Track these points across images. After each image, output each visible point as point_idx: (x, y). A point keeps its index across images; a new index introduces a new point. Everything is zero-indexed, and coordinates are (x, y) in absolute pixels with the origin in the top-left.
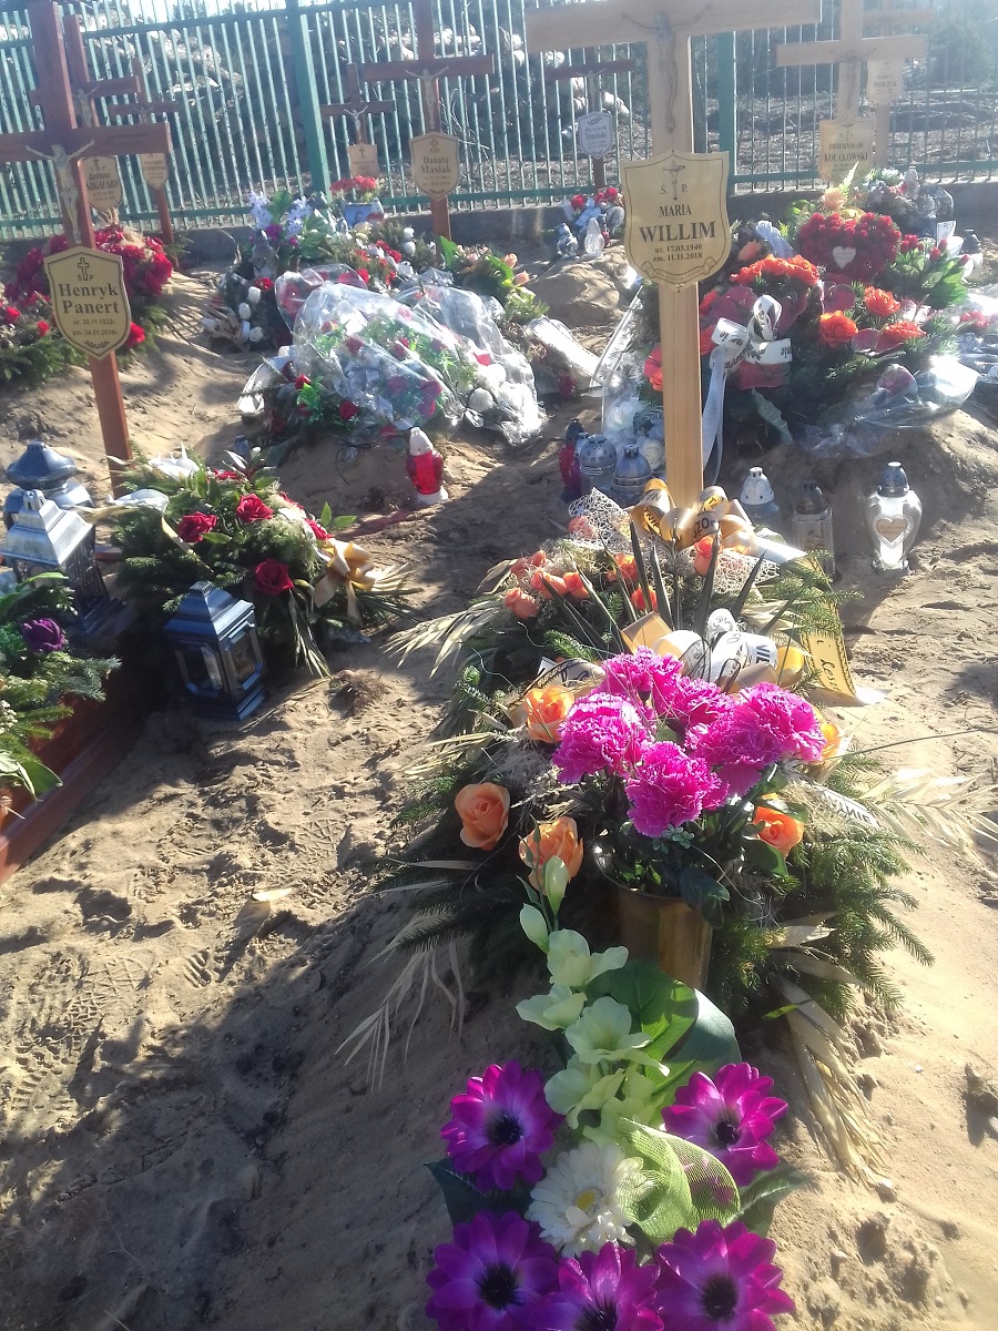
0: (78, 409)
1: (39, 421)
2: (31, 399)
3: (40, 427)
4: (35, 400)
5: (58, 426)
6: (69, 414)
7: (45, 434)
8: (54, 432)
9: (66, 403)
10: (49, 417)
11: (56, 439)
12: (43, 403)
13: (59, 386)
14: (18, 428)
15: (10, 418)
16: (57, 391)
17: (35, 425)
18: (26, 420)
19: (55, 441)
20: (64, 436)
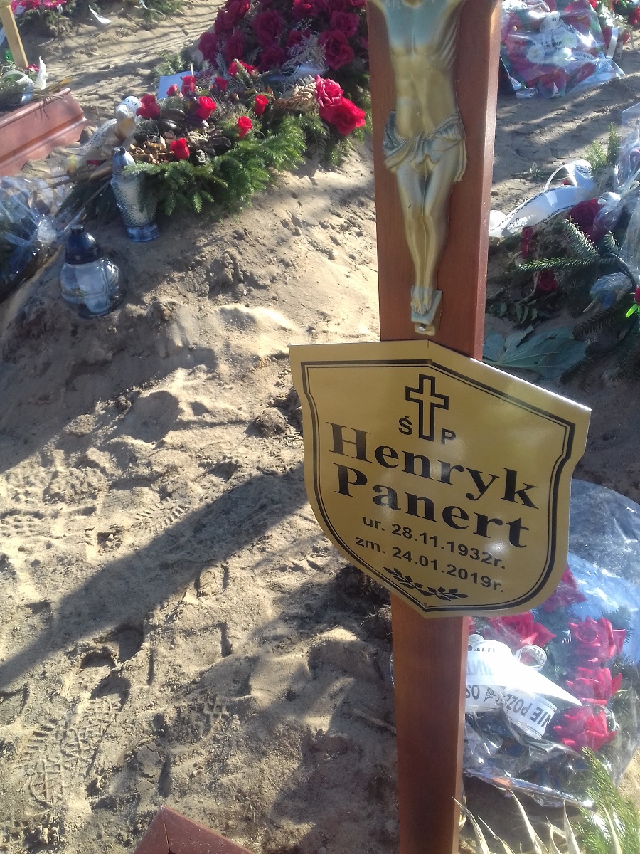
0: (283, 241)
1: (235, 267)
2: (225, 229)
3: (235, 275)
4: (230, 231)
5: (259, 272)
6: (272, 251)
7: (241, 285)
8: (252, 282)
9: (268, 233)
10: (248, 260)
11: (255, 292)
12: (240, 237)
13: (259, 205)
14: (208, 278)
15: (198, 263)
16: (257, 214)
17: (229, 273)
18: (219, 265)
19: (254, 298)
20: (265, 287)
